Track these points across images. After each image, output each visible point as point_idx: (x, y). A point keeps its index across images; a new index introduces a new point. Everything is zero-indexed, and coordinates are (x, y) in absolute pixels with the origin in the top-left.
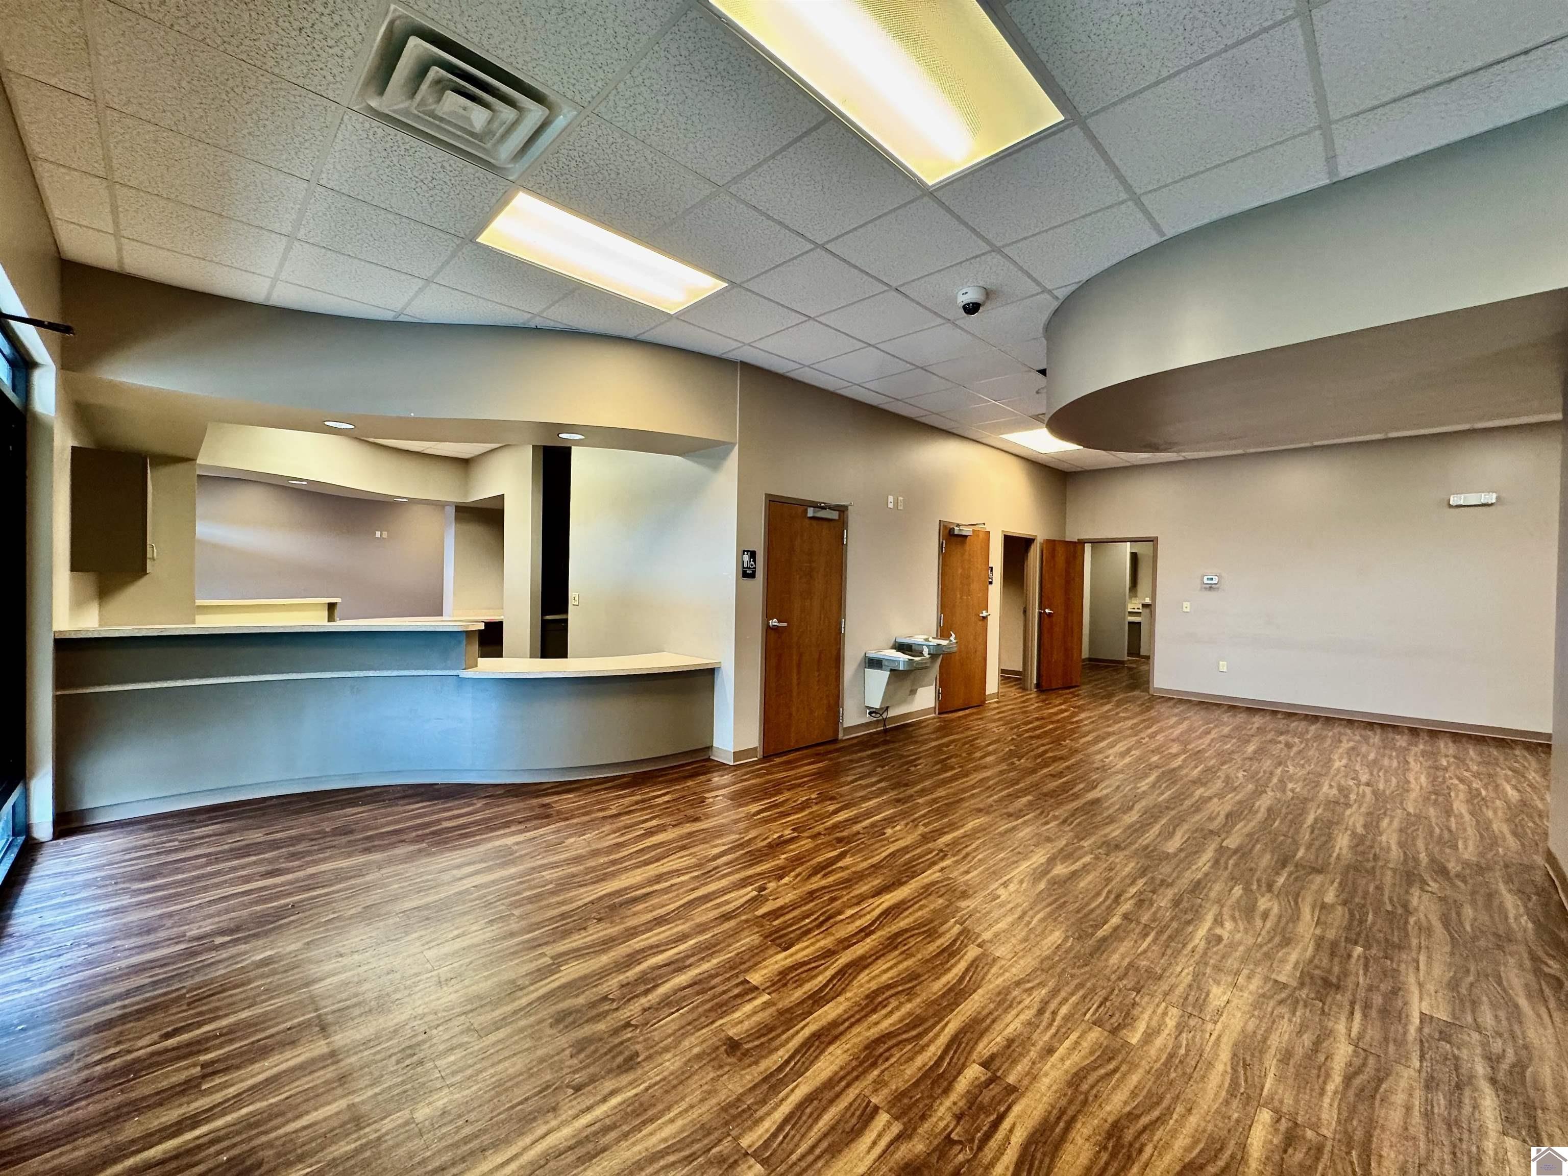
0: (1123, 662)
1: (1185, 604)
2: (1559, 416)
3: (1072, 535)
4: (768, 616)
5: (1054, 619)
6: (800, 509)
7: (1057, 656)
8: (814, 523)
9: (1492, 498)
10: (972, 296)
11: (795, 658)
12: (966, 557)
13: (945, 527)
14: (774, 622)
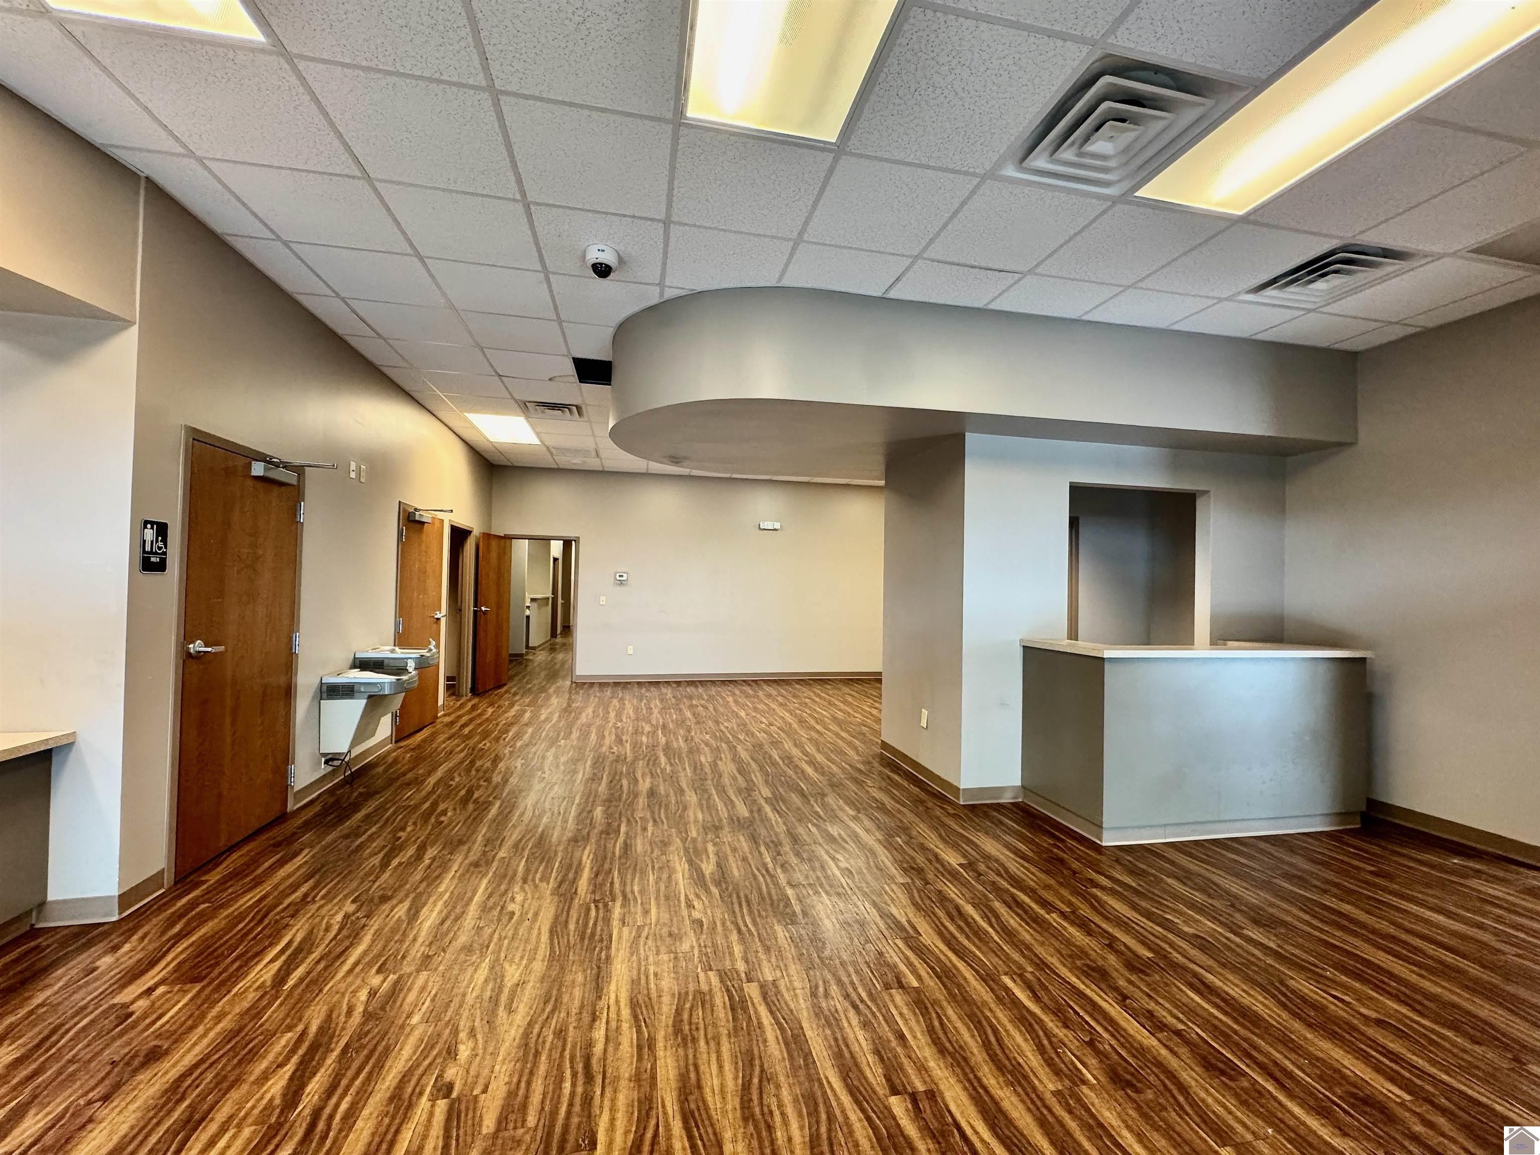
0: (521, 655)
1: (603, 598)
2: (882, 483)
3: (500, 529)
4: (187, 637)
5: (489, 616)
6: (242, 461)
7: (490, 657)
8: (259, 485)
9: (777, 525)
10: (608, 258)
11: (229, 702)
12: (423, 547)
13: (405, 510)
14: (197, 646)
